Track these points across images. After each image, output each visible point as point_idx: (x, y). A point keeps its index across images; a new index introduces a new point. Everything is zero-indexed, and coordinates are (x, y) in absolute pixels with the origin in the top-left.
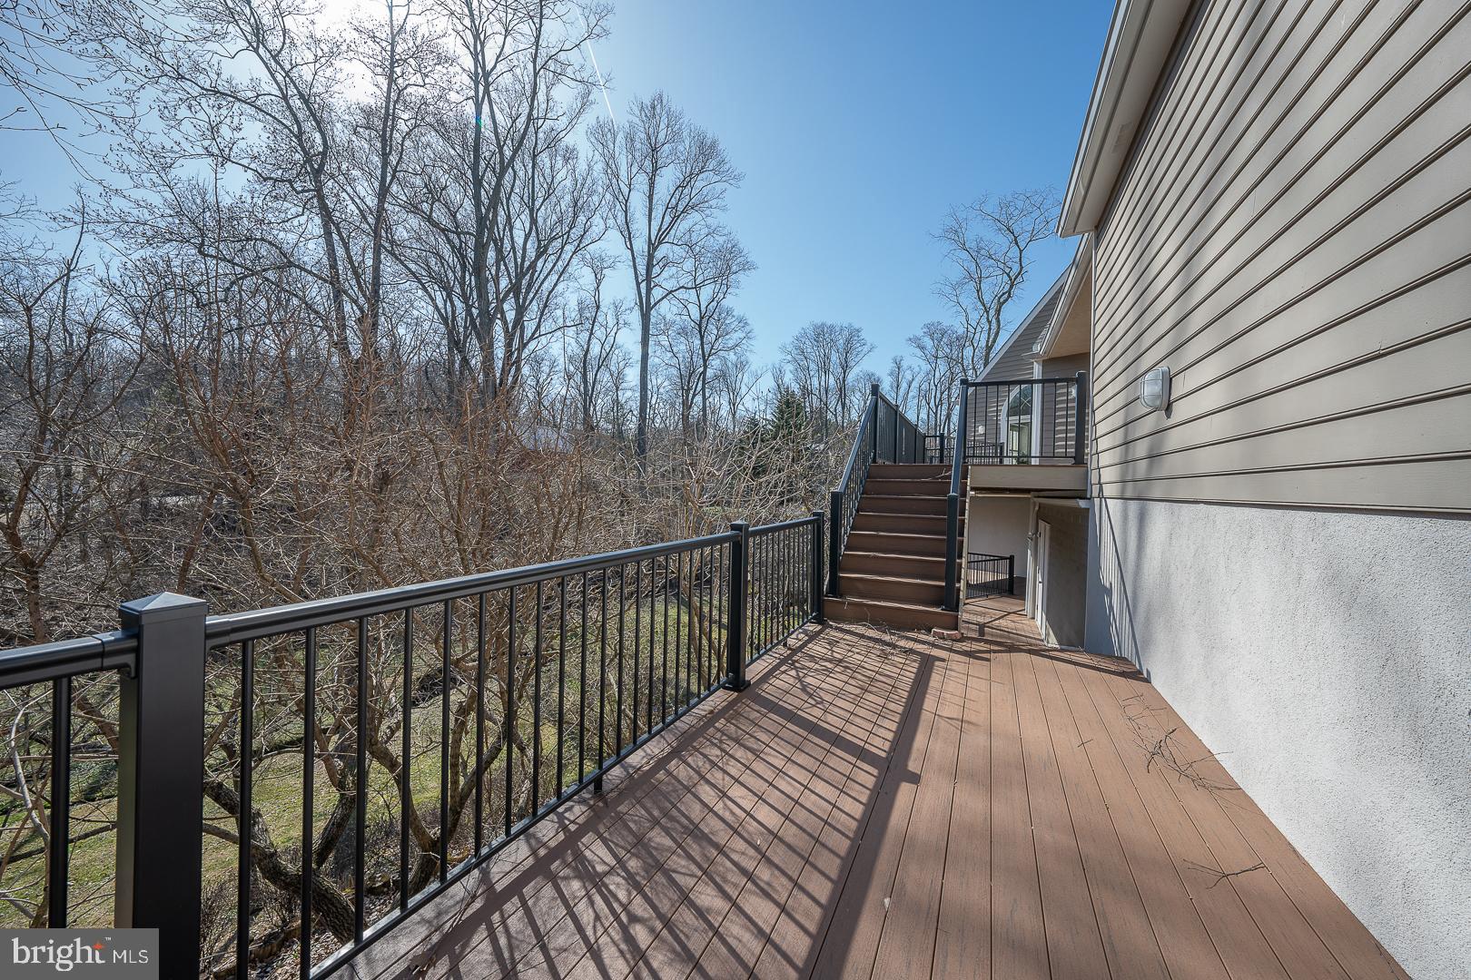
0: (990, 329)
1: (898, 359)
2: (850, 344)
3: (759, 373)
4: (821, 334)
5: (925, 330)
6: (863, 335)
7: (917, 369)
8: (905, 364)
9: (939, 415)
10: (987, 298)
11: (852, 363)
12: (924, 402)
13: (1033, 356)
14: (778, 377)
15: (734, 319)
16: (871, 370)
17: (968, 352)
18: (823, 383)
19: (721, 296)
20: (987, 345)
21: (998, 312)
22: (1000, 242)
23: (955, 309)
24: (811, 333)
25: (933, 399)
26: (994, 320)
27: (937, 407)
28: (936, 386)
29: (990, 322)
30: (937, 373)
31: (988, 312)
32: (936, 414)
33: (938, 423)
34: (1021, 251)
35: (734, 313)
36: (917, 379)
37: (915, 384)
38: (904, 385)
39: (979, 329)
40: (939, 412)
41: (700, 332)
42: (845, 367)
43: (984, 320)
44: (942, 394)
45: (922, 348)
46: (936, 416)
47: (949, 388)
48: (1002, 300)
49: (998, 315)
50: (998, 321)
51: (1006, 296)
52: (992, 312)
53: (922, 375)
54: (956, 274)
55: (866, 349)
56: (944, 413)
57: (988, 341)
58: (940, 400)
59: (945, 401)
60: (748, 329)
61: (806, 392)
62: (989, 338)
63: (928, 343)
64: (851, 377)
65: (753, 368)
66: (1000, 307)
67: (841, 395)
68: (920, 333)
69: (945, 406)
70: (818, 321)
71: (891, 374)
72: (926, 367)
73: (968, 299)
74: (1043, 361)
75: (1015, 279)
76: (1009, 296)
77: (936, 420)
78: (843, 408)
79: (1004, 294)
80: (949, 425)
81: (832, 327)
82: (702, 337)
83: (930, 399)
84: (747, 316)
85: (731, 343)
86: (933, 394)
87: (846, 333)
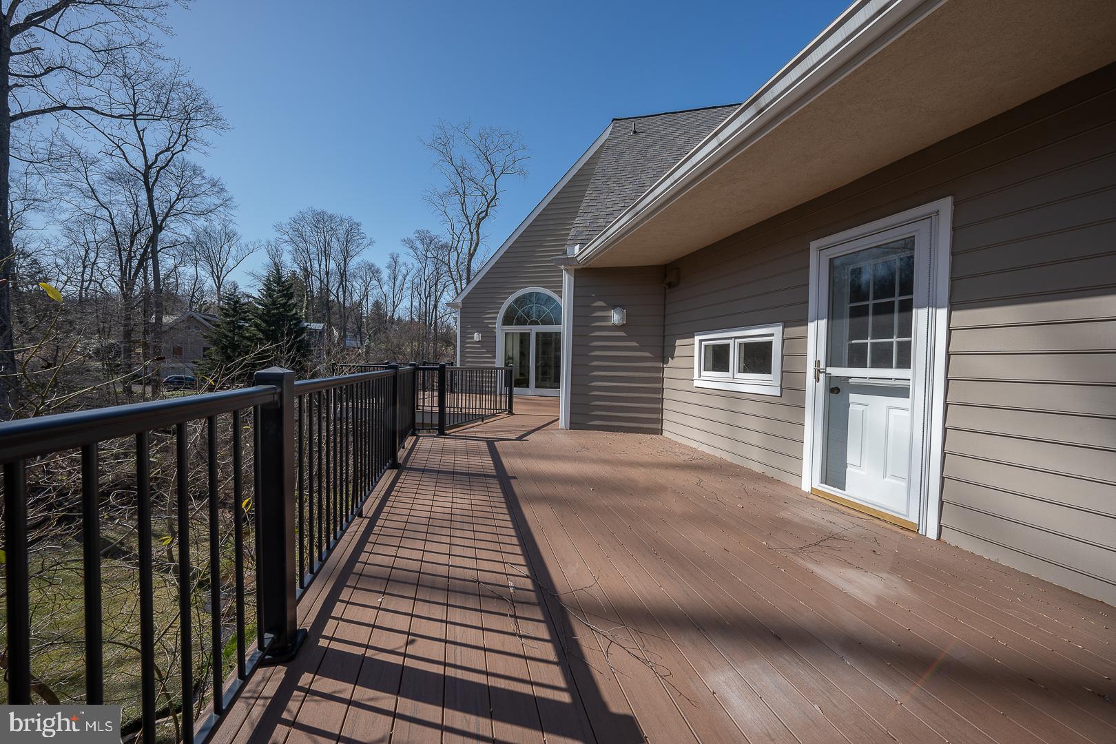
0: (472, 239)
1: (395, 256)
2: (351, 238)
3: (251, 247)
4: (321, 221)
5: (417, 235)
6: (363, 229)
7: (411, 266)
8: (401, 260)
9: (428, 305)
10: (470, 214)
11: (353, 253)
12: (416, 293)
13: (569, 261)
14: (275, 254)
15: (203, 182)
16: (371, 260)
17: (454, 255)
18: (323, 266)
19: (178, 147)
20: (469, 252)
21: (478, 226)
22: (479, 170)
23: (442, 218)
24: (309, 216)
25: (423, 291)
26: (475, 233)
27: (426, 298)
28: (426, 282)
29: (472, 233)
30: (427, 272)
31: (470, 225)
32: (426, 303)
33: (428, 311)
34: (496, 179)
35: (204, 175)
36: (410, 274)
37: (408, 278)
38: (400, 278)
39: (461, 239)
40: (428, 302)
41: (146, 183)
42: (346, 255)
43: (467, 230)
44: (430, 288)
45: (415, 249)
46: (426, 305)
47: (436, 284)
48: (481, 216)
49: (478, 229)
50: (478, 234)
51: (484, 214)
52: (473, 226)
53: (415, 271)
54: (444, 185)
55: (365, 242)
56: (432, 303)
57: (470, 249)
58: (429, 293)
59: (433, 294)
60: (225, 195)
61: (307, 273)
62: (471, 247)
63: (418, 244)
64: (353, 264)
65: (243, 241)
66: (480, 222)
67: (342, 281)
68: (413, 237)
69: (433, 298)
70: (318, 208)
71: (389, 267)
72: (418, 265)
73: (454, 209)
74: (575, 270)
75: (491, 201)
76: (486, 215)
77: (426, 309)
78: (344, 292)
79: (482, 212)
80: (436, 312)
81: (331, 217)
82: (150, 191)
83: (421, 291)
84: (223, 181)
85: (202, 207)
86: (424, 287)
87: (346, 225)
